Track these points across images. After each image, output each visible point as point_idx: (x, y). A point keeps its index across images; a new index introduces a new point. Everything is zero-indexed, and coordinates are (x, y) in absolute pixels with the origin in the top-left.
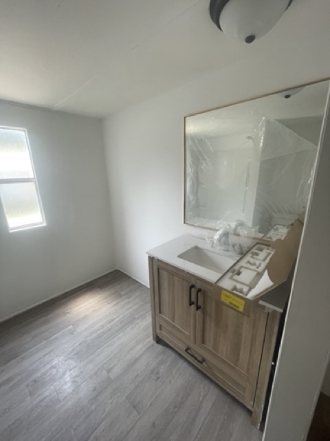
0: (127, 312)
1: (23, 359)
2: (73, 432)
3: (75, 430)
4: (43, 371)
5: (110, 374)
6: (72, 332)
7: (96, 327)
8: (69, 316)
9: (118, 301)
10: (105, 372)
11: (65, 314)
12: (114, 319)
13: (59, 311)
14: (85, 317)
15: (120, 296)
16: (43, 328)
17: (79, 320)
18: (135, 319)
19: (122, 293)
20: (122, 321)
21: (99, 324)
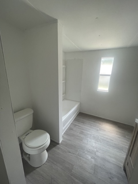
0: (121, 145)
1: (84, 125)
2: (79, 150)
3: (80, 150)
4: (88, 132)
5: (97, 152)
6: (97, 130)
7: (105, 136)
8: (101, 126)
9: (121, 137)
10: (96, 150)
11: (100, 124)
12: (113, 141)
13: (100, 122)
14: (104, 130)
15: (125, 137)
16: (93, 123)
17: (102, 130)
18: (123, 150)
19: (126, 137)
20: (116, 145)
21: (106, 137)
